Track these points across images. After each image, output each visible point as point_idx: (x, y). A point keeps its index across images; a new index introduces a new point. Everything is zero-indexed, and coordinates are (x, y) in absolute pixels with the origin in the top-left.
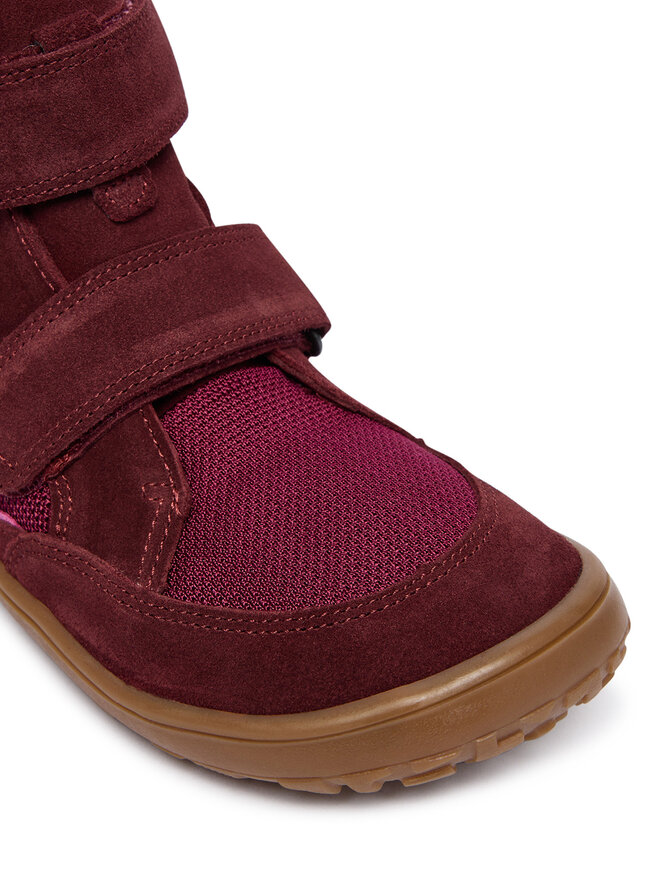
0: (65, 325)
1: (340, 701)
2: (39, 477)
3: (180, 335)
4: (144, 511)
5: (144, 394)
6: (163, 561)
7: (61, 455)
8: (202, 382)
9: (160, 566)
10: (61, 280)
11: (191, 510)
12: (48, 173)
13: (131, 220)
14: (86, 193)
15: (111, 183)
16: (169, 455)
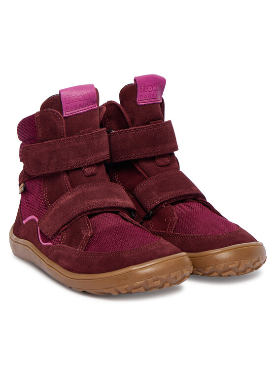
0: (70, 197)
1: (118, 269)
2: (59, 231)
3: (96, 201)
4: (82, 235)
5: (85, 212)
6: (84, 245)
7: (64, 226)
8: (100, 213)
9: (83, 246)
10: (70, 187)
11: (92, 236)
12: (74, 162)
13: (89, 176)
14: (81, 168)
15: (87, 167)
16: (89, 224)
